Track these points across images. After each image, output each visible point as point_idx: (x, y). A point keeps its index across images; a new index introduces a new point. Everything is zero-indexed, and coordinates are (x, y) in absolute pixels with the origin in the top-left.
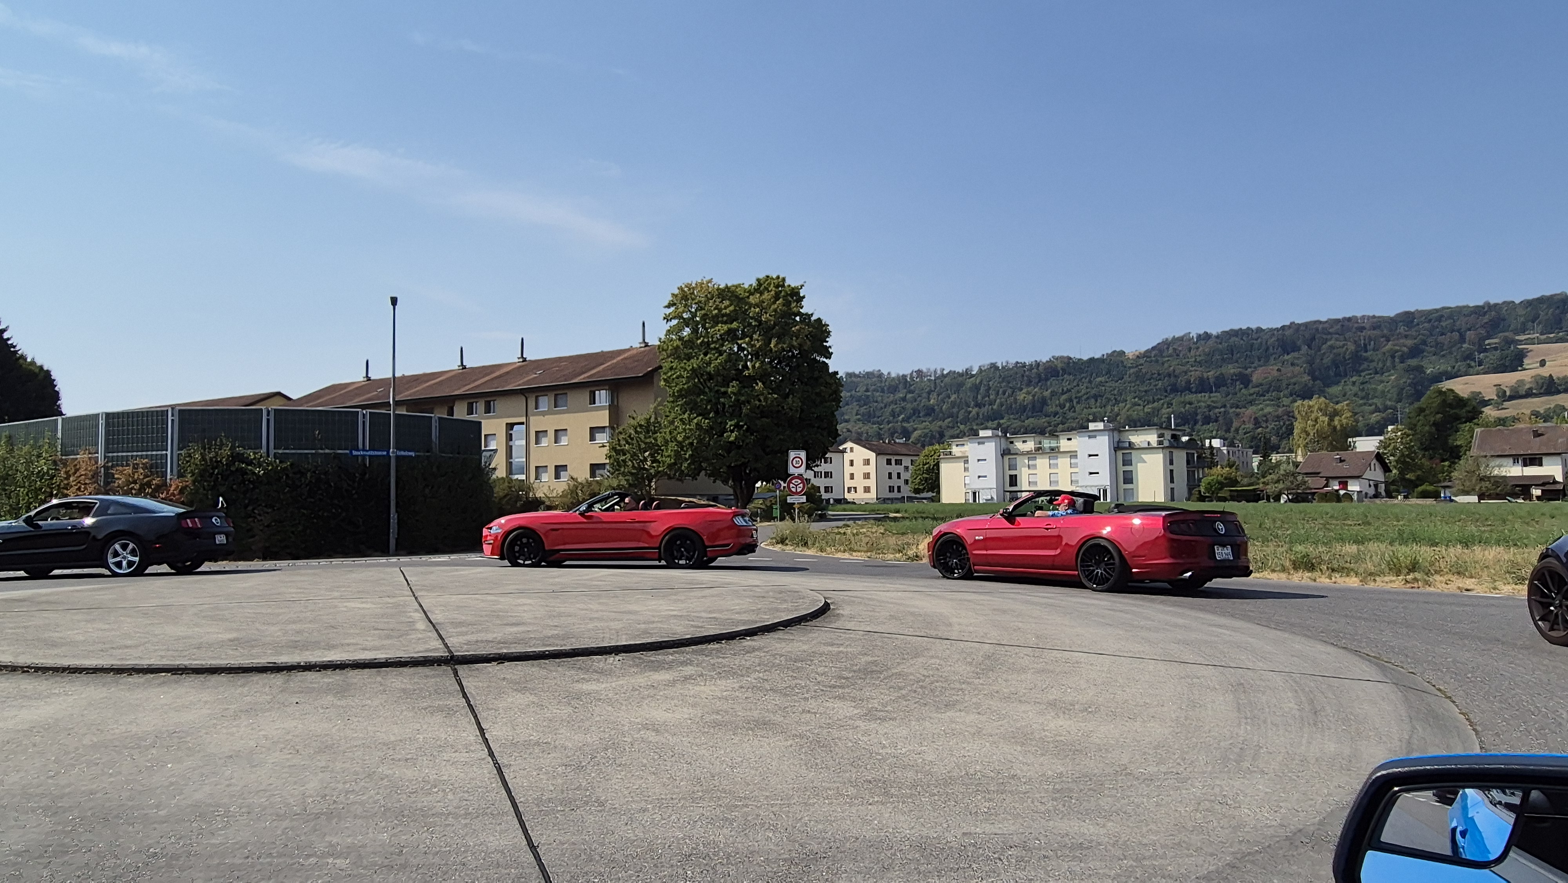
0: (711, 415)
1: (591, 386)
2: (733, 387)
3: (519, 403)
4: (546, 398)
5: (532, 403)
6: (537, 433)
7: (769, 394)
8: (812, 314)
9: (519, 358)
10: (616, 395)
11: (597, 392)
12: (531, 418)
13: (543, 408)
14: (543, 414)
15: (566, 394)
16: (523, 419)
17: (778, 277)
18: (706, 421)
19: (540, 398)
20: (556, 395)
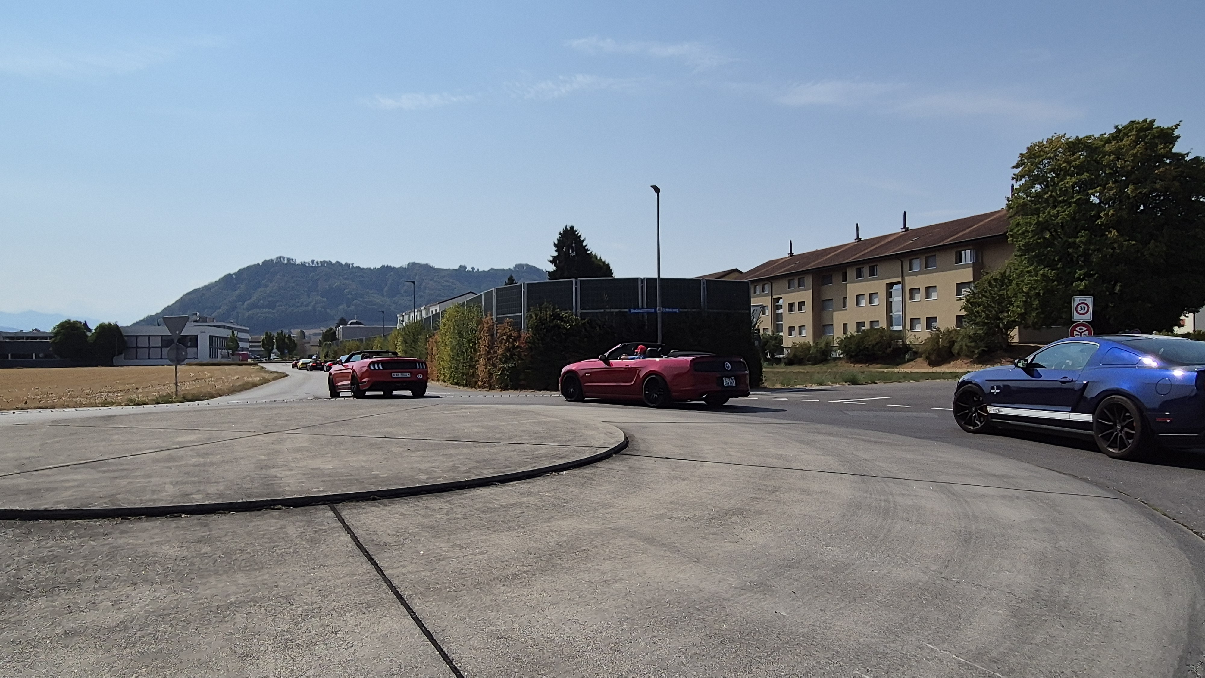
0: (1059, 266)
1: (957, 248)
2: (1082, 237)
3: (896, 266)
4: (918, 260)
5: (906, 266)
6: (911, 290)
7: (1126, 241)
8: (1187, 154)
9: (902, 229)
10: (980, 255)
11: (963, 252)
12: (906, 278)
13: (916, 268)
14: (916, 274)
15: (935, 255)
16: (900, 280)
17: (1145, 121)
18: (1053, 272)
19: (914, 261)
20: (926, 258)
